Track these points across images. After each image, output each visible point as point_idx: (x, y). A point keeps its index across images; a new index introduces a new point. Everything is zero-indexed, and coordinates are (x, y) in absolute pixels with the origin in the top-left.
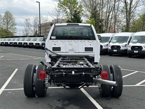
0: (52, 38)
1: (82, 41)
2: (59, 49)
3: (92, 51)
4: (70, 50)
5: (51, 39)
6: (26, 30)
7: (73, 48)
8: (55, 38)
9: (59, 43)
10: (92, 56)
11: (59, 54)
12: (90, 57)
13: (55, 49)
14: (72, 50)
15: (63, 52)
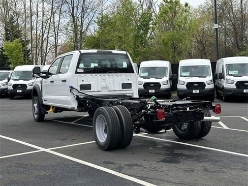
0: (78, 71)
1: (118, 74)
2: (88, 87)
3: (131, 88)
4: (104, 88)
5: (77, 72)
7: (107, 85)
8: (82, 71)
9: (89, 79)
10: (130, 95)
11: (89, 94)
13: (83, 87)
14: (106, 88)
15: (94, 91)
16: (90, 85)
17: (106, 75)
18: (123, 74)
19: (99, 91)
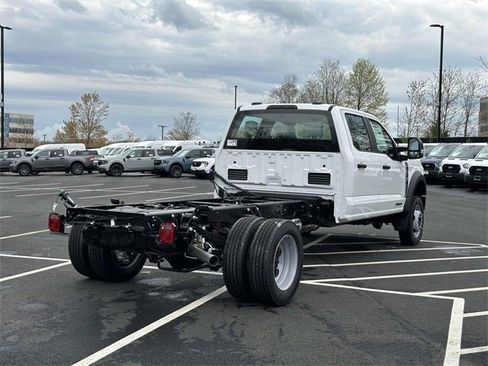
0: (228, 144)
3: (328, 183)
4: (271, 179)
5: (225, 147)
6: (410, 120)
7: (277, 174)
8: (235, 144)
11: (243, 187)
12: (325, 201)
13: (234, 173)
14: (275, 179)
15: (253, 184)
16: (246, 171)
17: (278, 152)
18: (313, 154)
19: (261, 184)
